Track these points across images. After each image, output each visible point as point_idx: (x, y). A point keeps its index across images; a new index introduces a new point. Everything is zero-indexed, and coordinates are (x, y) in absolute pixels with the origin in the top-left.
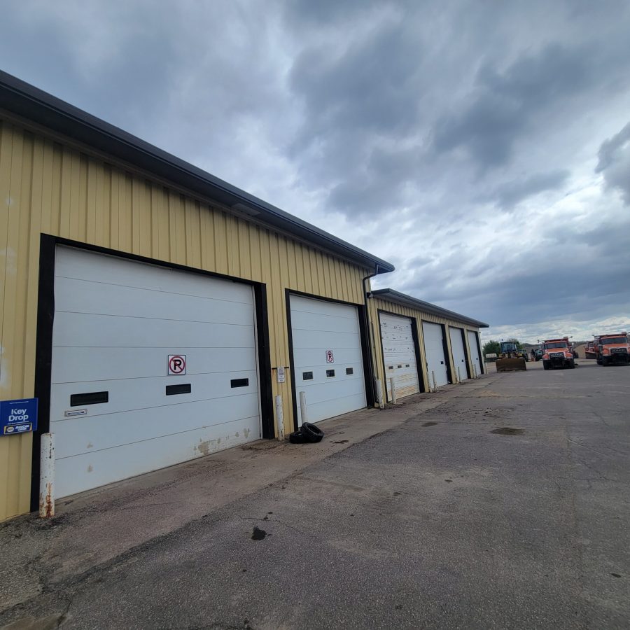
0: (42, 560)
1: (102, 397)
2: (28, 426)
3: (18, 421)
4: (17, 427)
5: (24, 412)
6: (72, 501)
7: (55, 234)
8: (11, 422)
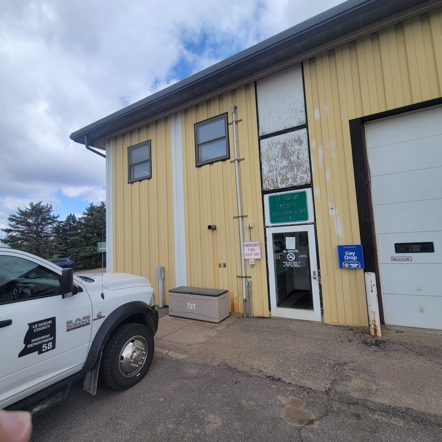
0: (345, 367)
1: (427, 247)
2: (358, 264)
3: (350, 260)
4: (350, 265)
5: (354, 255)
6: (402, 332)
7: (359, 116)
8: (346, 260)
